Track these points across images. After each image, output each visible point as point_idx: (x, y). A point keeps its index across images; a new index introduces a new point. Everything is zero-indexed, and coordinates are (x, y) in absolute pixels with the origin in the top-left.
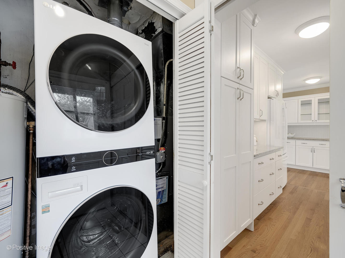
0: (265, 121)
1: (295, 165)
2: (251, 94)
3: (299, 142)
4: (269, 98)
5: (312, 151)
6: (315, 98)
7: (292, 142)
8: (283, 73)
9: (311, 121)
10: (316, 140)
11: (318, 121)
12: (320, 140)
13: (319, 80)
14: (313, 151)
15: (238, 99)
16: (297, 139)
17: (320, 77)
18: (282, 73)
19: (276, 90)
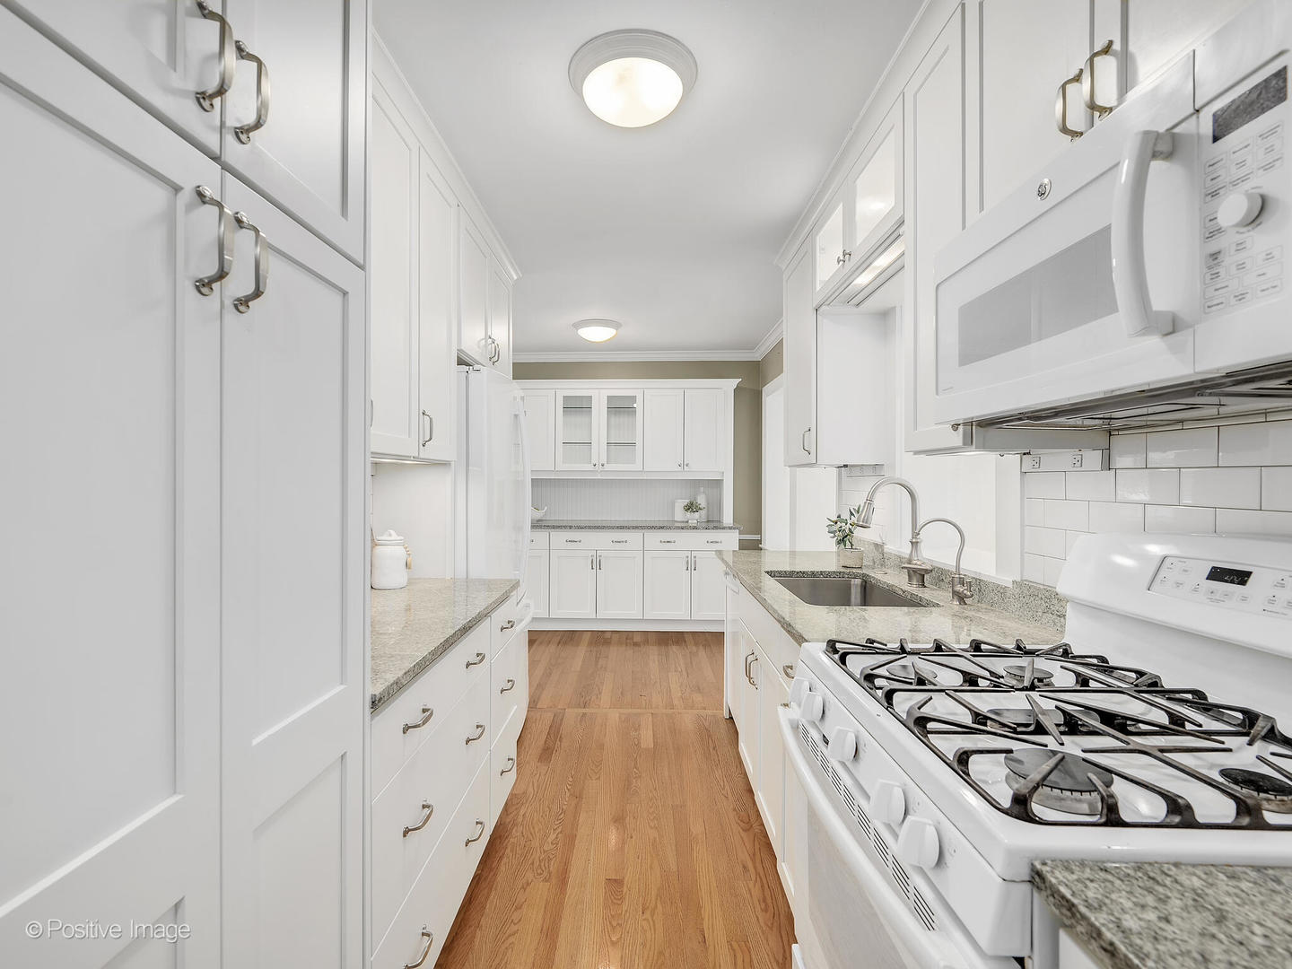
0: (444, 464)
1: (550, 619)
2: (345, 294)
3: (559, 537)
4: (461, 362)
5: (594, 567)
6: (599, 391)
7: (542, 536)
8: (515, 278)
9: (590, 467)
10: (603, 527)
11: (607, 467)
12: (613, 528)
13: (613, 335)
14: (596, 564)
15: (203, 286)
16: (554, 527)
17: (616, 325)
18: (512, 275)
19: (489, 333)
